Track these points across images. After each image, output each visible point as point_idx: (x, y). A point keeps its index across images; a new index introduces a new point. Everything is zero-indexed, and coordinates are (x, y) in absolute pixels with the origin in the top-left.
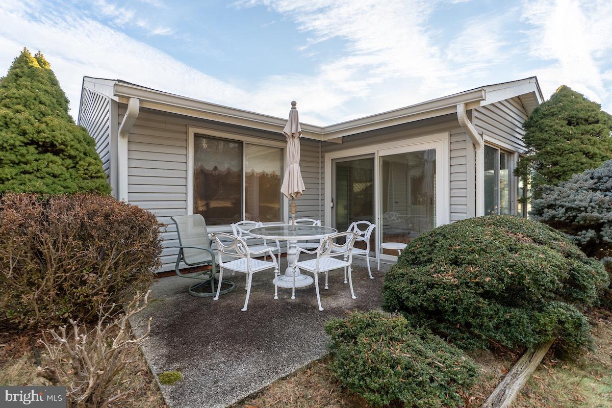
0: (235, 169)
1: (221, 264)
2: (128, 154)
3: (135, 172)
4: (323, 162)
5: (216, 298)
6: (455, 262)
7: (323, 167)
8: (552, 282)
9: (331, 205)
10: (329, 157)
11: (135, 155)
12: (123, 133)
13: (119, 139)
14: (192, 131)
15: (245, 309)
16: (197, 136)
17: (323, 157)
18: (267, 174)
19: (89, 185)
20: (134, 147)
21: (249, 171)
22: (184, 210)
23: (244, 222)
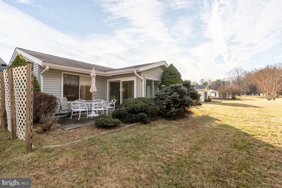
0: (76, 84)
1: (72, 110)
2: (43, 80)
3: (45, 85)
4: (106, 82)
5: (71, 118)
6: (126, 106)
7: (106, 84)
8: (139, 108)
9: (109, 96)
10: (108, 80)
11: (45, 80)
12: (42, 74)
13: (41, 76)
14: (63, 73)
15: (79, 119)
16: (64, 74)
17: (106, 80)
18: (87, 86)
19: (37, 89)
20: (45, 78)
21: (81, 85)
22: (60, 96)
23: (79, 100)
